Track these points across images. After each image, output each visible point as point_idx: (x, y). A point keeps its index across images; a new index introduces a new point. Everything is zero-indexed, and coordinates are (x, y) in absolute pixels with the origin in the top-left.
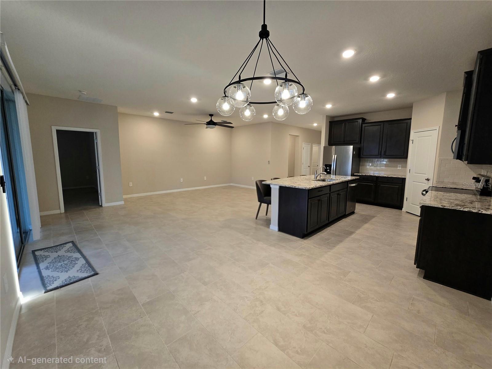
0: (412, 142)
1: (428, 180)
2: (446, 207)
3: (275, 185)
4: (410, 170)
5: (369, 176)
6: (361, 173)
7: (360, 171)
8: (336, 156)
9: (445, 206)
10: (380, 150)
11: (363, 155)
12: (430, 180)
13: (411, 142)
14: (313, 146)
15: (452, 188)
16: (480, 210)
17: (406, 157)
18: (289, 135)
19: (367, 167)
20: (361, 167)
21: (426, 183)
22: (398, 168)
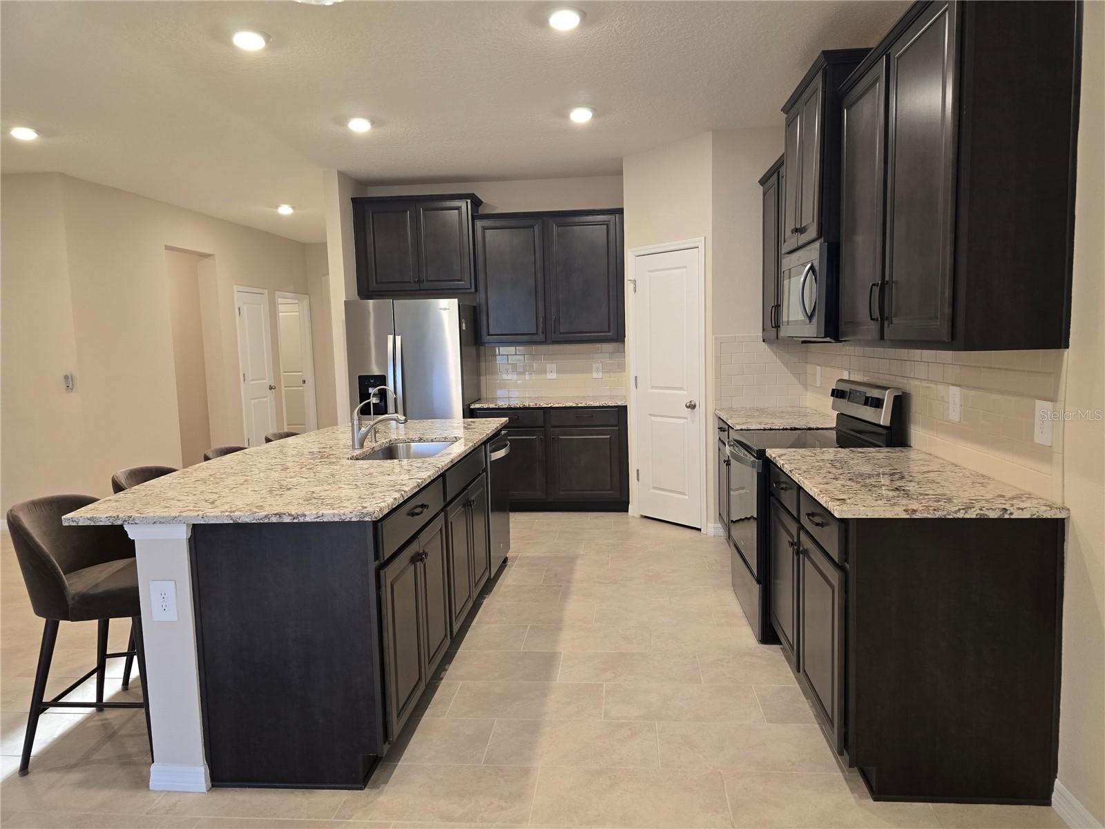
0: (632, 286)
1: (692, 406)
2: (918, 516)
3: (158, 521)
4: (636, 377)
5: (520, 408)
6: (487, 401)
7: (484, 395)
8: (398, 338)
9: (914, 511)
10: (541, 315)
11: (489, 335)
12: (697, 406)
13: (628, 288)
14: (280, 300)
15: (786, 429)
16: (1005, 510)
17: (618, 336)
18: (167, 248)
19: (505, 377)
20: (483, 378)
21: (686, 418)
22: (595, 375)
